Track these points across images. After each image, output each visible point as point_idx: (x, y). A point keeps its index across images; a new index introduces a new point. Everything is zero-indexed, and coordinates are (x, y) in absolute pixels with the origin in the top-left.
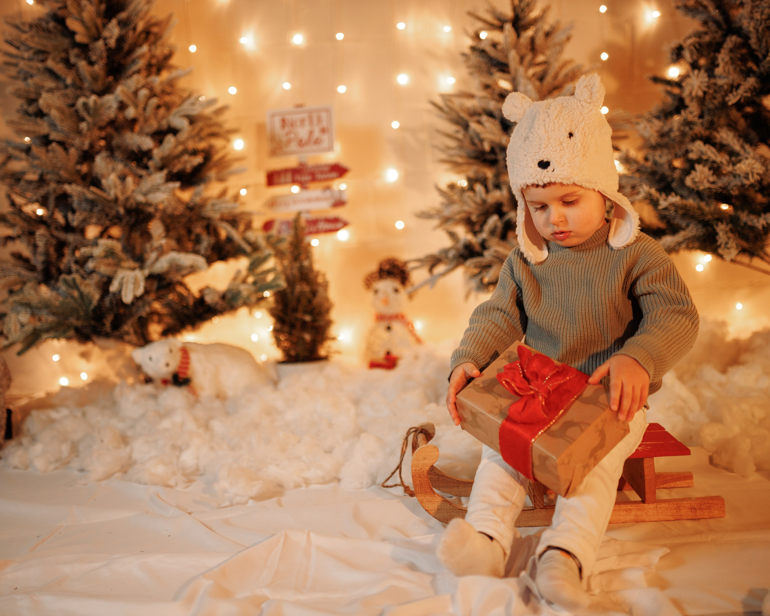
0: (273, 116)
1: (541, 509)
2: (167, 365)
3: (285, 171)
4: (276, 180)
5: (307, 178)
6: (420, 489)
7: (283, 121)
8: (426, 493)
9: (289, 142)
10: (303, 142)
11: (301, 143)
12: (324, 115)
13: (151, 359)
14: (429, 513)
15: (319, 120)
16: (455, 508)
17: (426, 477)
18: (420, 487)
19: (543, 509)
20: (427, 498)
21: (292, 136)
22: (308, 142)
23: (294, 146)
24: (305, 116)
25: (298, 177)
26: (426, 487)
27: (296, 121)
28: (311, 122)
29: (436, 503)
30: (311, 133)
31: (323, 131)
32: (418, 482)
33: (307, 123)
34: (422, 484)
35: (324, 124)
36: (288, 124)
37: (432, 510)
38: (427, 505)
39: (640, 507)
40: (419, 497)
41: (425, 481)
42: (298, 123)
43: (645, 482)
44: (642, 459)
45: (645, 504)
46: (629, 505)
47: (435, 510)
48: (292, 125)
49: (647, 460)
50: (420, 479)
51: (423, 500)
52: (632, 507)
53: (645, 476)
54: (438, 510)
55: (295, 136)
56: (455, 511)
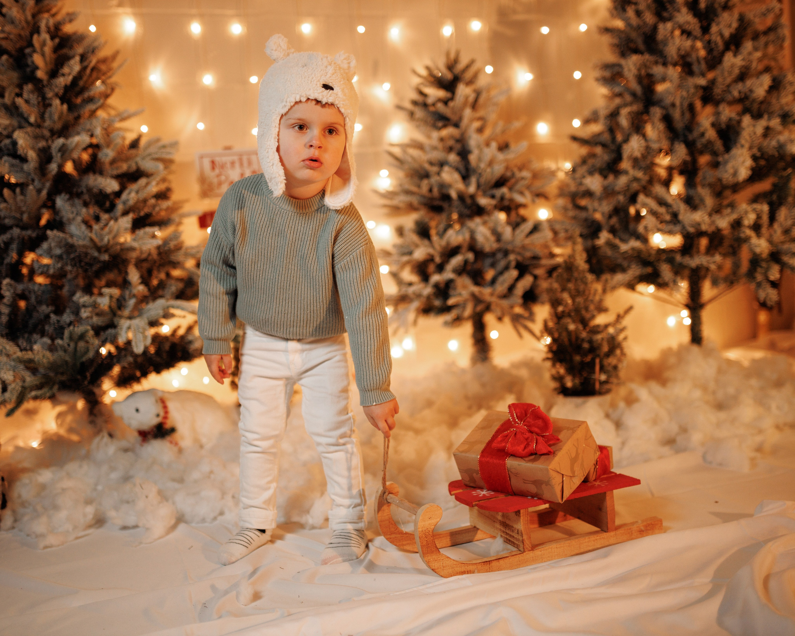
0: (202, 157)
1: (529, 551)
2: (158, 415)
4: (208, 222)
6: (427, 550)
7: (213, 162)
8: (432, 552)
9: (220, 184)
12: (254, 158)
13: (137, 410)
14: (436, 572)
15: (250, 163)
16: (458, 563)
17: (432, 537)
18: (427, 548)
19: (531, 551)
20: (434, 557)
21: (223, 178)
24: (236, 158)
26: (432, 546)
27: (226, 163)
28: (241, 164)
29: (441, 561)
32: (425, 543)
33: (237, 165)
34: (429, 544)
35: (255, 166)
36: (217, 166)
37: (438, 568)
38: (433, 565)
39: (603, 536)
40: (426, 557)
41: (431, 541)
42: (228, 165)
43: (607, 513)
44: (605, 493)
45: (607, 533)
46: (595, 536)
47: (441, 568)
48: (223, 166)
49: (608, 493)
50: (426, 539)
51: (430, 559)
52: (598, 537)
53: (607, 508)
54: (443, 567)
55: (227, 178)
56: (458, 566)
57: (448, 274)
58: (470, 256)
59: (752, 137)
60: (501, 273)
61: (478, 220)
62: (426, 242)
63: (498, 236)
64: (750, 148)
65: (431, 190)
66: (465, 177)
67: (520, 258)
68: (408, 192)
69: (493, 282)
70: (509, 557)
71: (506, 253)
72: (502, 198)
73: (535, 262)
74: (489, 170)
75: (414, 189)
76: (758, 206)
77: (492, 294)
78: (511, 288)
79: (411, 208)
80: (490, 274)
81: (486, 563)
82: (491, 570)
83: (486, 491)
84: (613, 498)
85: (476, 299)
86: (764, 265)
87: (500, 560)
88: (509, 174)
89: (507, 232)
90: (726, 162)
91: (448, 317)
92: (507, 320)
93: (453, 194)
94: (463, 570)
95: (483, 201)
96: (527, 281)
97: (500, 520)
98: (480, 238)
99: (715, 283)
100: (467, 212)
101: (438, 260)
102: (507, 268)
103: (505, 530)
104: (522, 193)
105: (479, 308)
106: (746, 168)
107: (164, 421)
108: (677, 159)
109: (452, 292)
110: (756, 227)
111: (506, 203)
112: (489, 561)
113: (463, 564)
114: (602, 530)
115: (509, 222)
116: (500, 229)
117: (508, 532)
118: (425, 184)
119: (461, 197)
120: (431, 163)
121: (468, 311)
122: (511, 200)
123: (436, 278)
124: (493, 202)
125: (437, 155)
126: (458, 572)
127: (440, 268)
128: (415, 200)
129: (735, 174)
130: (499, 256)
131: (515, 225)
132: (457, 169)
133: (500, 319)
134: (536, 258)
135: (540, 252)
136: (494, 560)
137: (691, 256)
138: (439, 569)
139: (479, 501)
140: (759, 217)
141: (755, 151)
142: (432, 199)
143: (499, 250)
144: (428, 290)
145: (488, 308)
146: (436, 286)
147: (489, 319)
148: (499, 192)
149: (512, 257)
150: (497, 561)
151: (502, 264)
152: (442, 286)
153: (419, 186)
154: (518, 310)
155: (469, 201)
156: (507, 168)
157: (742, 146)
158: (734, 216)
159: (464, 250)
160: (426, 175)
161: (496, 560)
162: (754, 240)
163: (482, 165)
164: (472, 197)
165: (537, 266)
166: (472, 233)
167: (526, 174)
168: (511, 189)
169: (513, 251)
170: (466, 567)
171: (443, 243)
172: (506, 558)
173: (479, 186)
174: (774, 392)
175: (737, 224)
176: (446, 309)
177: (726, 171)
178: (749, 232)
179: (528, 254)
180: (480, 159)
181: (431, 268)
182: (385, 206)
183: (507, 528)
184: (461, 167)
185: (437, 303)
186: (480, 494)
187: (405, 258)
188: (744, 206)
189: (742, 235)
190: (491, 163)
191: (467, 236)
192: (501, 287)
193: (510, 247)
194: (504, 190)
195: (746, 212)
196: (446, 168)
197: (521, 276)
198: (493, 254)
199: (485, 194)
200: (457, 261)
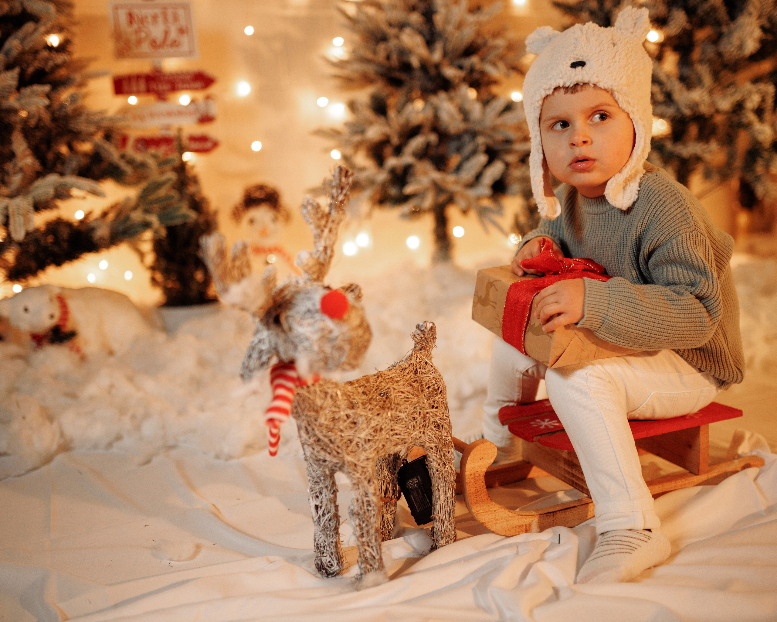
0: (116, 8)
2: (52, 316)
3: (138, 77)
4: (125, 87)
5: (165, 87)
6: (475, 499)
7: (130, 16)
8: (483, 501)
9: (139, 42)
10: (158, 43)
11: (154, 44)
12: (181, 12)
13: (26, 310)
15: (176, 18)
16: (514, 515)
17: (483, 482)
18: (476, 496)
20: (484, 508)
21: (143, 35)
22: (163, 43)
23: (145, 47)
24: (158, 11)
25: (153, 86)
26: (483, 494)
27: (147, 17)
28: (166, 19)
29: (493, 512)
30: (166, 33)
31: (181, 31)
32: (473, 490)
33: (160, 20)
34: (478, 492)
35: (182, 22)
36: (136, 19)
37: (489, 522)
38: (484, 517)
39: (693, 480)
40: (475, 508)
41: (481, 487)
42: (150, 19)
43: (699, 452)
44: (699, 427)
45: (698, 476)
46: (683, 480)
47: (493, 521)
48: (142, 21)
49: (702, 428)
50: (475, 485)
51: (479, 511)
52: (686, 482)
53: (700, 445)
54: (496, 520)
55: (147, 35)
56: (515, 518)
57: (407, 158)
58: (433, 138)
59: (763, 3)
60: (467, 158)
61: (442, 95)
62: (382, 120)
63: (465, 114)
64: (760, 17)
65: (388, 58)
66: (430, 43)
67: (489, 141)
68: (363, 60)
69: (458, 169)
70: (578, 507)
71: (474, 134)
72: (472, 70)
73: (507, 147)
74: (457, 34)
75: (369, 55)
76: (762, 86)
77: (456, 182)
78: (478, 177)
79: (366, 80)
80: (455, 160)
81: (549, 514)
82: (554, 523)
83: (548, 421)
84: (708, 433)
85: (438, 188)
86: (766, 155)
87: (567, 510)
88: (479, 41)
89: (476, 110)
90: (731, 33)
91: (406, 208)
92: (473, 214)
93: (415, 62)
94: (520, 524)
95: (450, 72)
96: (496, 169)
97: (565, 458)
98: (445, 117)
99: (707, 175)
100: (430, 85)
101: (395, 140)
102: (474, 152)
103: (570, 471)
104: (494, 64)
105: (442, 198)
106: (754, 40)
107: (61, 323)
108: (676, 26)
109: (410, 179)
110: (759, 112)
111: (476, 76)
112: (553, 512)
113: (521, 516)
114: (691, 472)
115: (478, 99)
116: (467, 106)
117: (575, 473)
118: (382, 48)
119: (424, 66)
120: (390, 25)
121: (428, 202)
122: (483, 73)
123: (392, 162)
124: (461, 74)
125: (397, 15)
126: (514, 526)
127: (398, 151)
128: (370, 69)
129: (741, 47)
130: (466, 138)
131: (486, 102)
132: (420, 32)
133: (465, 212)
134: (508, 142)
135: (512, 135)
136: (559, 511)
137: (684, 144)
138: (491, 523)
139: (541, 435)
140: (763, 100)
141: (764, 21)
142: (390, 69)
143: (466, 131)
144: (382, 176)
145: (451, 200)
146: (393, 171)
147: (453, 212)
148: (469, 62)
149: (481, 140)
150: (563, 511)
151: (468, 148)
152: (399, 171)
153: (375, 52)
154: (486, 203)
155: (433, 72)
156: (478, 34)
157: (750, 14)
158: (737, 97)
159: (426, 130)
160: (383, 38)
161: (561, 510)
162: (757, 126)
163: (450, 28)
164: (437, 66)
165: (509, 152)
166: (436, 110)
167: (500, 42)
168: (483, 59)
169: (482, 133)
170: (524, 519)
171: (402, 120)
172: (574, 509)
173: (445, 54)
174: (763, 301)
175: (739, 107)
176: (403, 199)
177: (730, 43)
178: (752, 117)
179: (499, 137)
180: (447, 21)
181: (388, 150)
182: (336, 77)
183: (575, 469)
184: (425, 29)
185: (393, 191)
186: (542, 425)
187: (357, 138)
188: (748, 86)
189: (744, 120)
190: (460, 26)
191: (430, 113)
192: (467, 174)
193: (477, 128)
194: (474, 60)
195: (750, 93)
196: (408, 31)
197: (490, 162)
198: (458, 137)
199: (451, 64)
200: (417, 142)
